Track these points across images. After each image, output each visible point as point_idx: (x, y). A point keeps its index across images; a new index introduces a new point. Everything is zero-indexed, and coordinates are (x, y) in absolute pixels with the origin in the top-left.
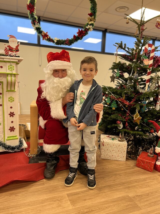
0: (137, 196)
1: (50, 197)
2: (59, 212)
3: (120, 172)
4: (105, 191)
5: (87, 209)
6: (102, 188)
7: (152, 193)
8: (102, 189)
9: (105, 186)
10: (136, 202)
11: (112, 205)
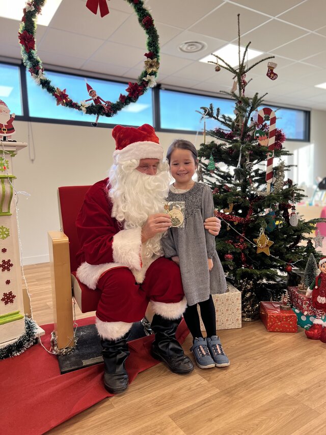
0: (302, 391)
1: (137, 429)
3: (251, 353)
4: (242, 394)
6: (232, 390)
8: (233, 392)
9: (236, 386)
10: (306, 403)
11: (265, 417)
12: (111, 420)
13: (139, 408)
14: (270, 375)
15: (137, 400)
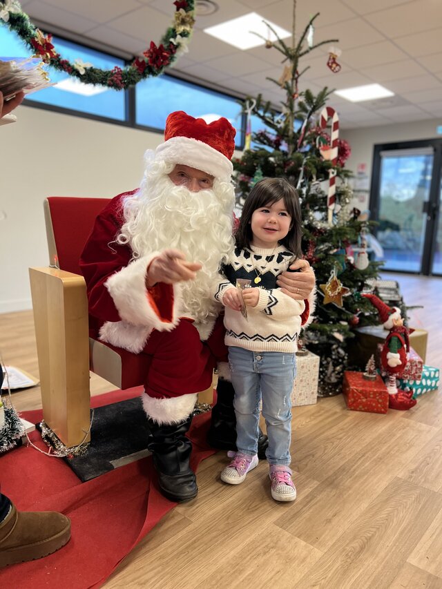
0: (413, 472)
1: (241, 547)
2: (303, 575)
4: (348, 483)
5: (355, 541)
6: (334, 480)
7: (430, 457)
8: (336, 482)
9: (335, 474)
10: (427, 486)
11: (390, 509)
12: (198, 540)
13: (228, 518)
14: (367, 455)
15: (219, 507)
